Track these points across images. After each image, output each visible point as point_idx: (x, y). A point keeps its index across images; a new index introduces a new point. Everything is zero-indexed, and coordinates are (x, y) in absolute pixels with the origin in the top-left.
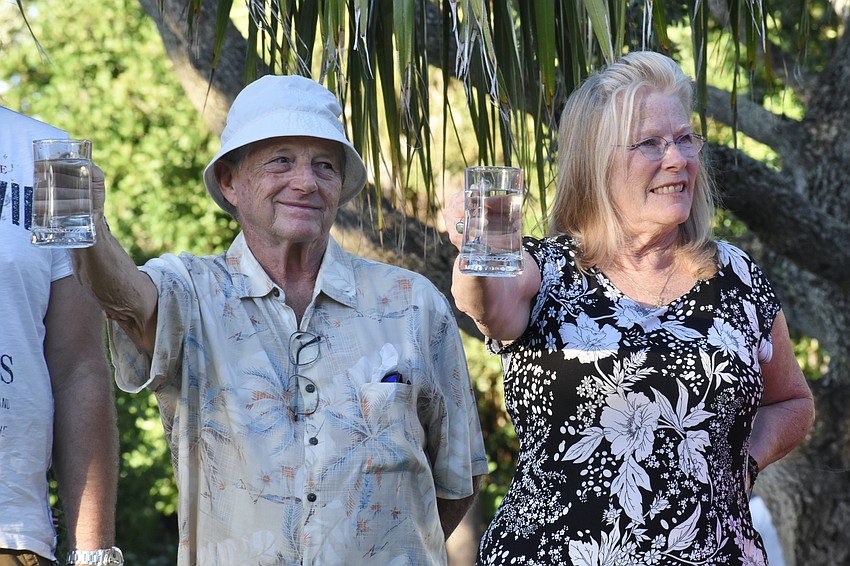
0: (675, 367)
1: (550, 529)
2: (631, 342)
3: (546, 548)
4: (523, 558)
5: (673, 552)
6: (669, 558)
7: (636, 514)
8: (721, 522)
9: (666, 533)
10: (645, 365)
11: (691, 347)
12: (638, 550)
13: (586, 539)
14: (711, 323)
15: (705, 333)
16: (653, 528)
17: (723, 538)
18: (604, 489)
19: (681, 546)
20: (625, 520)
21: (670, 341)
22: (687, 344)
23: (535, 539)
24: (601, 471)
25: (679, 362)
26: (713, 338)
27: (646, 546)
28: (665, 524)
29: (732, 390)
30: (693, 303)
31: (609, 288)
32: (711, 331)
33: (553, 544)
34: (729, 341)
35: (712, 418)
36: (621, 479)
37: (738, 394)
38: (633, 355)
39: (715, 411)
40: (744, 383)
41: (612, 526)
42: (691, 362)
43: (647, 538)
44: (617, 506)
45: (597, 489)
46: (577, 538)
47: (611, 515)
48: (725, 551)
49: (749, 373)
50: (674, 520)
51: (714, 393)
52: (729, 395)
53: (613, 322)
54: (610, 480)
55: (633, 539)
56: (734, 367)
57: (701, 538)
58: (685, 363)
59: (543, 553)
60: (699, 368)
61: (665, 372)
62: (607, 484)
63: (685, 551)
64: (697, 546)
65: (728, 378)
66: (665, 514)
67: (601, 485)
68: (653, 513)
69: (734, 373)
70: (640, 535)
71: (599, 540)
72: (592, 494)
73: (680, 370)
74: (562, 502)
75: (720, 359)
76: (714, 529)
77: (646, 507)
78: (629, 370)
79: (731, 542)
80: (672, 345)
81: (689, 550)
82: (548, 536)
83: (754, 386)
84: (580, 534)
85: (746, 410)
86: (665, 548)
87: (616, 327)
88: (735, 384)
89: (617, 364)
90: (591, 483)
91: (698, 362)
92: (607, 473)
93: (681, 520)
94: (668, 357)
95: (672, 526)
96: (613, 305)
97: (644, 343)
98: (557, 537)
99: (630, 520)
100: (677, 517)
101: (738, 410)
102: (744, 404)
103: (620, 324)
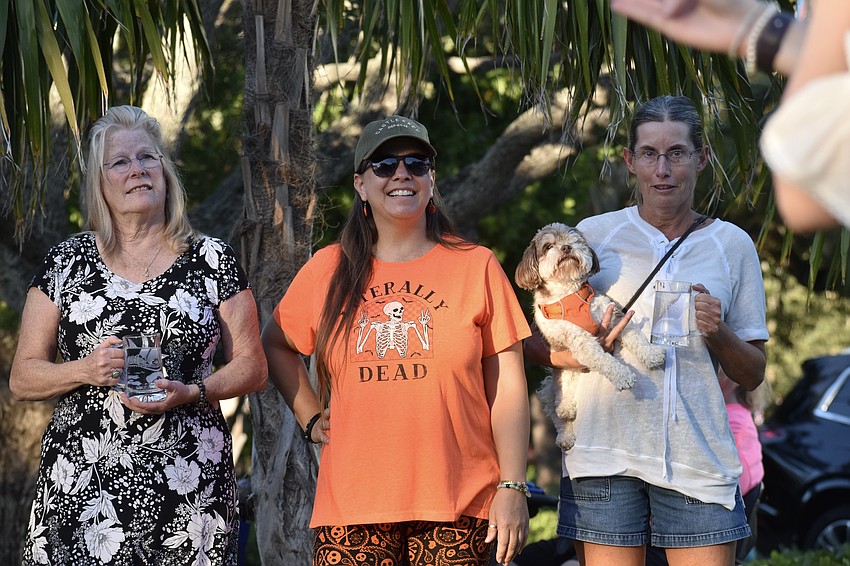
0: (140, 324)
1: (73, 428)
2: (112, 307)
3: (71, 440)
4: (58, 445)
5: (146, 445)
6: (143, 449)
7: (120, 422)
8: (182, 422)
9: (141, 433)
10: (119, 324)
11: (155, 310)
12: (123, 445)
13: (91, 437)
14: (174, 293)
15: (168, 300)
16: (132, 430)
17: (183, 432)
18: (99, 406)
19: (152, 441)
20: (113, 426)
21: (141, 306)
22: (153, 307)
23: (65, 434)
24: (97, 394)
25: (144, 320)
26: (173, 303)
27: (128, 442)
28: (139, 428)
29: (178, 340)
30: (165, 280)
31: (105, 271)
32: (173, 298)
33: (74, 438)
34: (184, 304)
35: (166, 358)
36: (109, 399)
37: (182, 342)
38: (111, 316)
39: (168, 353)
40: (188, 335)
41: (106, 430)
42: (152, 321)
43: (128, 437)
44: (108, 417)
45: (96, 405)
46: (87, 436)
47: (105, 423)
48: (183, 441)
49: (193, 327)
50: (146, 425)
51: (166, 342)
52: (177, 343)
53: (102, 294)
54: (103, 400)
55: (119, 438)
56: (182, 324)
57: (165, 435)
58: (148, 321)
59: (69, 443)
60: (157, 325)
61: (133, 328)
62: (101, 402)
63: (154, 444)
64: (163, 440)
65: (176, 332)
66: (139, 421)
67: (98, 403)
68: (131, 421)
69: (181, 329)
70: (124, 435)
71: (99, 438)
72: (93, 408)
73: (144, 326)
74: (79, 411)
75: (173, 318)
76: (176, 428)
77: (127, 417)
78: (107, 328)
79: (189, 434)
80: (142, 309)
81: (157, 443)
82: (72, 433)
83: (197, 336)
84: (88, 433)
85: (192, 351)
86: (141, 442)
87: (104, 297)
88: (181, 336)
89: (99, 324)
90: (92, 401)
91: (158, 320)
92: (101, 395)
93: (150, 424)
94: (137, 317)
95: (144, 429)
96: (105, 281)
97: (122, 308)
98: (76, 434)
99: (117, 426)
100: (148, 423)
101: (185, 352)
102: (189, 348)
103: (107, 295)
